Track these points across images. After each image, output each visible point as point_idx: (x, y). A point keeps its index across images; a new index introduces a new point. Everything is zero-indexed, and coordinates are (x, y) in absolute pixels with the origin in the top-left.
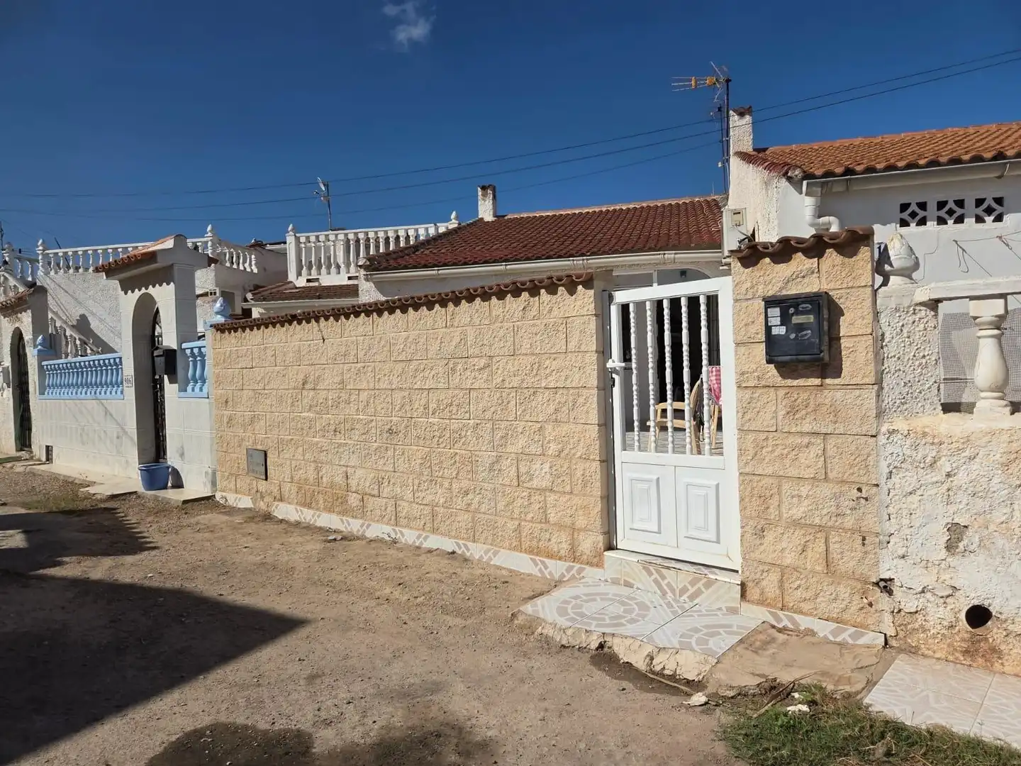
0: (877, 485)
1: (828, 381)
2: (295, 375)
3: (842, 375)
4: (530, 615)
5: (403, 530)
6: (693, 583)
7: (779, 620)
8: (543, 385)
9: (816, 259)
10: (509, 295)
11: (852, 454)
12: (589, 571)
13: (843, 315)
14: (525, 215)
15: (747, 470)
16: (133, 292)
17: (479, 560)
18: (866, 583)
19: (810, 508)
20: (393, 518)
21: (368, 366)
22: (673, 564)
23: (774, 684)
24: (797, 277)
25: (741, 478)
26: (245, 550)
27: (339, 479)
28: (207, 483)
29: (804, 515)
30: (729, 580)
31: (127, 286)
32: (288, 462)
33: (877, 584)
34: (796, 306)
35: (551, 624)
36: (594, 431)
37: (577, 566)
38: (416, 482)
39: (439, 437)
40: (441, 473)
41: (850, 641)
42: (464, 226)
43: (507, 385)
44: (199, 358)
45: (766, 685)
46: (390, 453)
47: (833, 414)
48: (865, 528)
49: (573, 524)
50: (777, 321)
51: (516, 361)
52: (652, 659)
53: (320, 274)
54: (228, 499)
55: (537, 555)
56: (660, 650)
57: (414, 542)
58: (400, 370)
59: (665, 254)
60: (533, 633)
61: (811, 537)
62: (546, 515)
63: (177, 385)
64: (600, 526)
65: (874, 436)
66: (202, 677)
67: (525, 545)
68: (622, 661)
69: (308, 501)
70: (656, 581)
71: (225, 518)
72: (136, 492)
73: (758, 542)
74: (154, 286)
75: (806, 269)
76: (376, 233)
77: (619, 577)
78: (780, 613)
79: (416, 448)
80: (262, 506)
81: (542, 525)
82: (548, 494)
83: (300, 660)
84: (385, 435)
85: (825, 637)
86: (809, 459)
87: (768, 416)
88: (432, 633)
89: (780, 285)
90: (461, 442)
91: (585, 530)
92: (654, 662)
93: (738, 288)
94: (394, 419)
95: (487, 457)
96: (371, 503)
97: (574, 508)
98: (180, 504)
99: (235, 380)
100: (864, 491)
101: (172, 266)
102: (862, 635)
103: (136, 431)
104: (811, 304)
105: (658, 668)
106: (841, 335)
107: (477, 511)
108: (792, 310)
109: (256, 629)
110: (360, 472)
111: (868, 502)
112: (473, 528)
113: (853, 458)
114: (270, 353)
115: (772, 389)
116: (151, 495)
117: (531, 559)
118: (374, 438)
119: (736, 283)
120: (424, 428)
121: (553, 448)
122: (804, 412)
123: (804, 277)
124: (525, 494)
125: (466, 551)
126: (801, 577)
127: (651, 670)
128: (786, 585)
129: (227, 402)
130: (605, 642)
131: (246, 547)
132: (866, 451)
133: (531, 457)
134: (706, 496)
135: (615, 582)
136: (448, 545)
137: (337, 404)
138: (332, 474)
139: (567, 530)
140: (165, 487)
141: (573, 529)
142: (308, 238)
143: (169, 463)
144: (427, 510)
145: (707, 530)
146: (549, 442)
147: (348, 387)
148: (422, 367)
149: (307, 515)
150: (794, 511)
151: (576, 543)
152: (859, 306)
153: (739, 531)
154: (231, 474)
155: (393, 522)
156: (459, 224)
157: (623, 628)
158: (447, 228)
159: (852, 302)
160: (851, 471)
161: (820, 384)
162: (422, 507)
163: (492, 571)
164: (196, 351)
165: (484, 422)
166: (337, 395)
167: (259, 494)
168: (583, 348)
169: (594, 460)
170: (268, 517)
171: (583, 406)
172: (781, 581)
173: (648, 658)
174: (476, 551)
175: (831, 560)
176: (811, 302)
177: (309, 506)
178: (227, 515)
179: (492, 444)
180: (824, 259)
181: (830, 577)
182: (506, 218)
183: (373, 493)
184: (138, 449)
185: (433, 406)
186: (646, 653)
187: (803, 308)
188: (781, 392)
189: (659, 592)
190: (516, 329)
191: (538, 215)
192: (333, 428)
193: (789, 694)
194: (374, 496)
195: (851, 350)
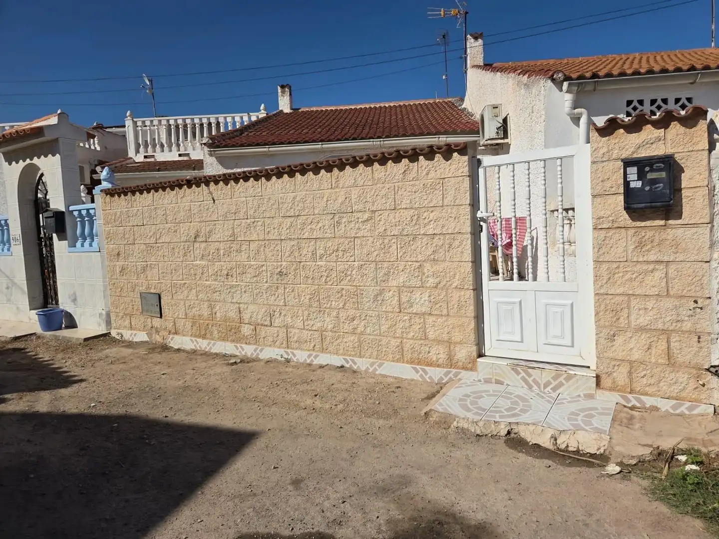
0: (710, 298)
1: (670, 222)
2: (186, 230)
3: (683, 218)
4: (442, 413)
5: (295, 352)
6: (555, 378)
7: (628, 401)
8: (422, 232)
9: (663, 130)
10: (390, 161)
11: (689, 276)
12: (464, 374)
13: (684, 172)
14: (314, 109)
15: (602, 291)
16: (17, 162)
17: (366, 371)
18: (700, 369)
19: (655, 317)
20: (285, 342)
21: (258, 221)
22: (535, 365)
23: (659, 451)
24: (647, 144)
25: (597, 298)
26: (164, 377)
27: (232, 314)
28: (102, 322)
29: (650, 323)
30: (586, 375)
31: (10, 158)
32: (182, 303)
33: (708, 370)
34: (651, 165)
35: (463, 419)
36: (468, 267)
37: (454, 371)
38: (306, 313)
39: (327, 277)
40: (329, 305)
41: (687, 412)
42: (271, 116)
43: (389, 233)
44: (86, 219)
45: (655, 452)
46: (281, 291)
47: (675, 247)
48: (699, 330)
49: (450, 339)
50: (635, 177)
51: (397, 214)
52: (556, 440)
53: (155, 152)
54: (123, 334)
55: (418, 364)
56: (561, 432)
57: (305, 360)
58: (289, 224)
59: (439, 138)
60: (449, 427)
61: (655, 339)
62: (425, 333)
63: (67, 242)
64: (473, 340)
65: (708, 262)
66: (200, 493)
67: (408, 356)
68: (531, 444)
69: (203, 332)
70: (523, 379)
71: (130, 351)
72: (35, 333)
73: (610, 344)
74: (39, 158)
75: (655, 137)
76: (201, 119)
77: (491, 377)
78: (630, 396)
79: (305, 286)
80: (158, 338)
81: (422, 341)
82: (427, 317)
83: (275, 468)
84: (275, 277)
85: (667, 411)
86: (654, 281)
87: (620, 250)
88: (368, 434)
89: (632, 149)
90: (347, 279)
91: (460, 343)
92: (558, 442)
93: (595, 152)
94: (284, 263)
95: (371, 291)
96: (263, 332)
97: (451, 326)
98: (82, 342)
99: (127, 236)
100: (699, 302)
101: (56, 140)
102: (697, 406)
103: (25, 282)
104: (663, 164)
105: (563, 447)
106: (682, 187)
107: (362, 333)
108: (647, 169)
109: (217, 444)
110: (251, 308)
111: (702, 311)
112: (360, 346)
113: (690, 279)
114: (160, 212)
115: (623, 230)
116: (50, 335)
117: (412, 367)
118: (265, 280)
119: (594, 149)
120: (312, 269)
121: (431, 281)
122: (649, 246)
123: (652, 143)
124: (406, 318)
125: (353, 364)
126: (647, 368)
127: (558, 448)
128: (634, 375)
129: (118, 254)
130: (512, 429)
131: (163, 374)
132: (701, 273)
133: (411, 289)
134: (562, 313)
135: (487, 381)
136: (337, 361)
137: (228, 253)
138: (226, 310)
139: (446, 344)
140: (60, 328)
141: (449, 342)
142: (144, 122)
143: (61, 307)
144: (317, 335)
145: (564, 337)
146: (428, 277)
147: (239, 239)
148: (309, 221)
149: (203, 344)
150: (641, 320)
151: (453, 353)
152: (698, 165)
153: (594, 337)
154: (126, 315)
155: (284, 345)
156: (267, 114)
157: (520, 417)
158: (258, 117)
159: (691, 163)
160: (689, 288)
161: (664, 224)
162: (312, 332)
163: (380, 379)
164: (84, 213)
165: (368, 263)
166: (228, 246)
167: (154, 330)
168: (457, 202)
169: (468, 289)
170: (165, 348)
171: (458, 247)
172: (630, 373)
173: (552, 440)
174: (362, 364)
175: (672, 355)
176: (663, 162)
177: (204, 337)
178: (130, 348)
179: (375, 280)
180: (669, 129)
181: (670, 367)
182: (300, 111)
183: (266, 323)
184: (29, 298)
185: (320, 252)
186: (550, 435)
187: (657, 167)
188: (631, 232)
189: (525, 386)
190: (396, 189)
191: (324, 109)
192: (226, 273)
193: (672, 457)
194: (267, 326)
195: (691, 198)
